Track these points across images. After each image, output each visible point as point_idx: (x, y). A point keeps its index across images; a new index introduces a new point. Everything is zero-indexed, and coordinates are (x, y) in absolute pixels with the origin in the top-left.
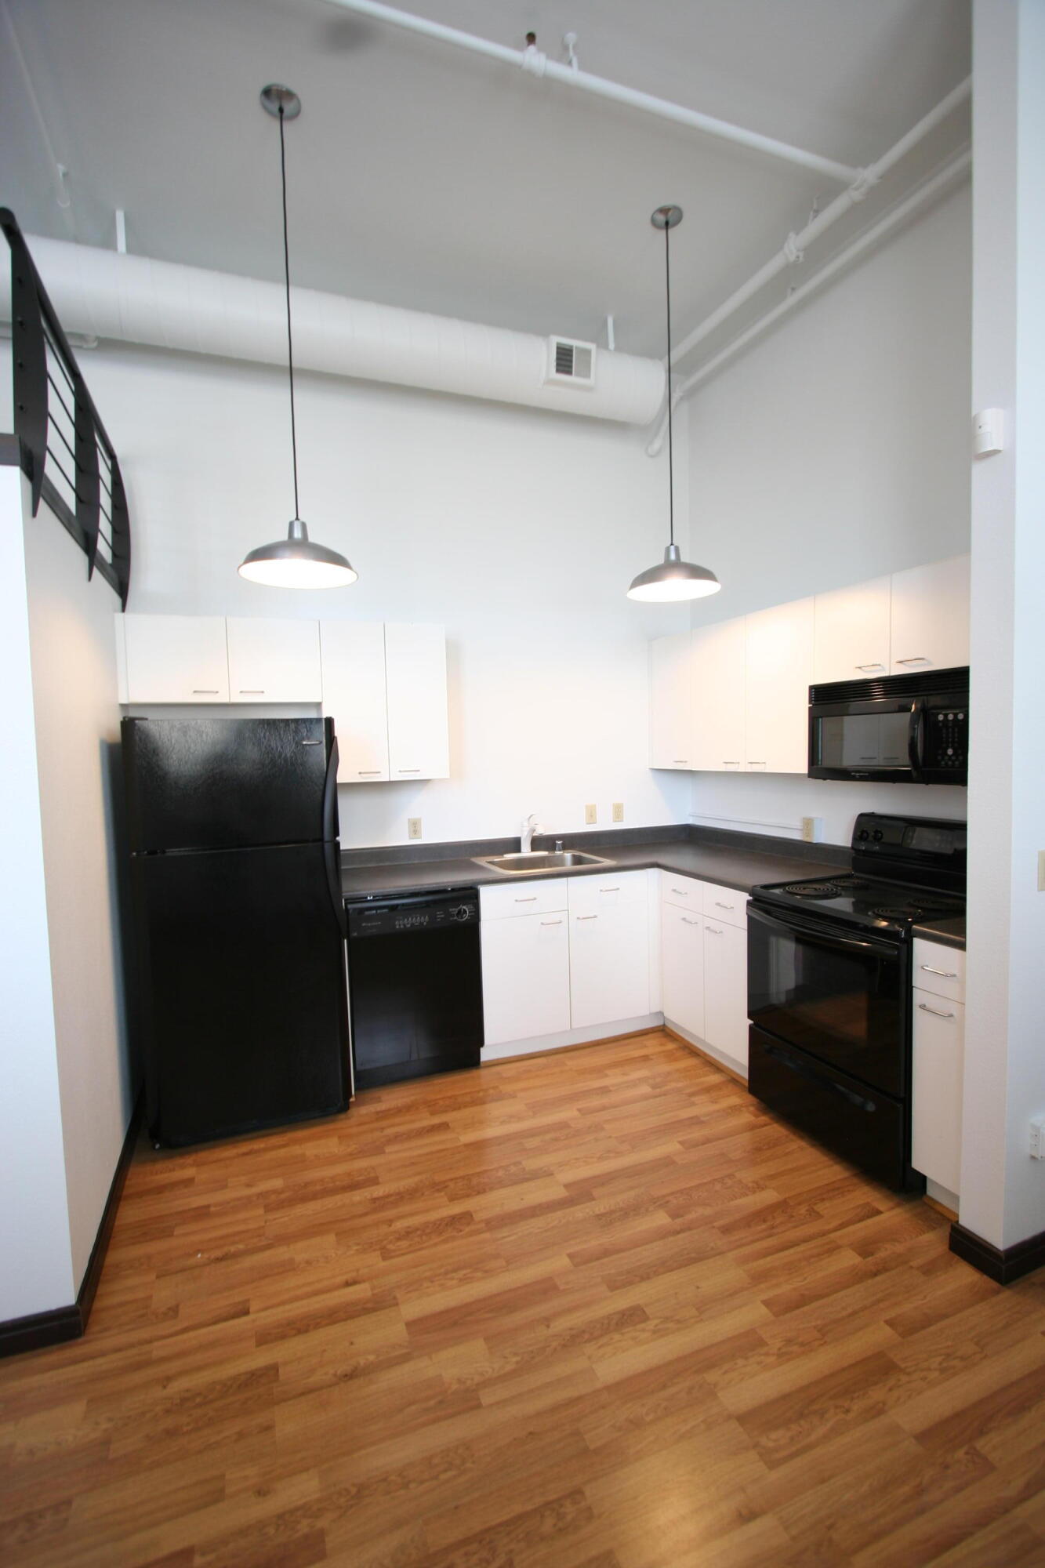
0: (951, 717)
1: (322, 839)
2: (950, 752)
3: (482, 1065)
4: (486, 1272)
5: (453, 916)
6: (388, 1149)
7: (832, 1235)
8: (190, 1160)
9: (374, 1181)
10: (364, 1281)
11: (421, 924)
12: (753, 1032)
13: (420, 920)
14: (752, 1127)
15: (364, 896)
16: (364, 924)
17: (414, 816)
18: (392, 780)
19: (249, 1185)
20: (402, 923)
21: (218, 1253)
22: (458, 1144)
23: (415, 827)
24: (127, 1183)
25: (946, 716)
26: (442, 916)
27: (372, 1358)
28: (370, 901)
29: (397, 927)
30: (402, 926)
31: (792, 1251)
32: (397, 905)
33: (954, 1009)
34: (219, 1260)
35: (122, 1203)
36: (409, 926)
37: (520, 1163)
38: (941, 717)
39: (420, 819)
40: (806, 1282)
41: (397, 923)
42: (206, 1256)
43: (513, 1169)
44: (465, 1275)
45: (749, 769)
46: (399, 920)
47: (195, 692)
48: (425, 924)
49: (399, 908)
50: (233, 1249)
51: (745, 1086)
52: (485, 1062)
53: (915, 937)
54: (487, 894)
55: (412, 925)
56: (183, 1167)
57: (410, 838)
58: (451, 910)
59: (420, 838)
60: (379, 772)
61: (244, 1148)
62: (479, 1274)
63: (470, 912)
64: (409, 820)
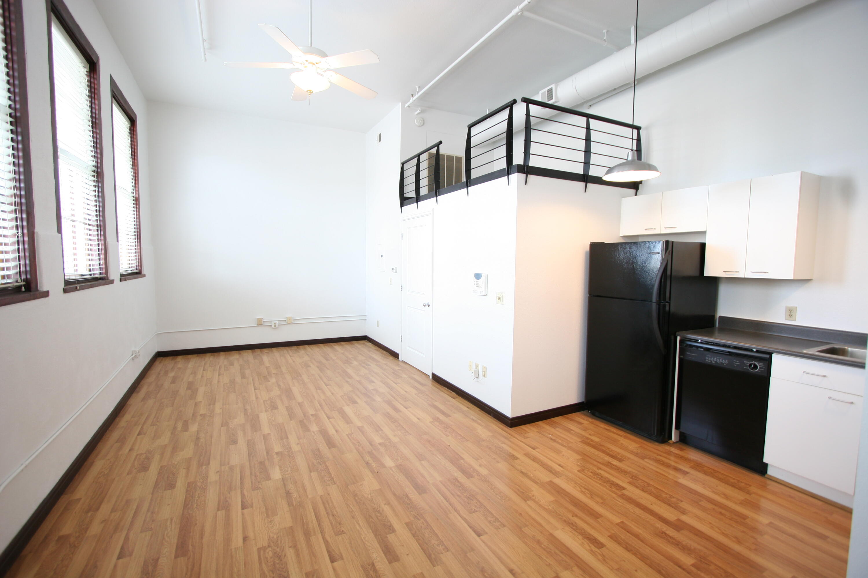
1: (651, 301)
3: (766, 476)
4: (592, 497)
5: (746, 366)
6: (646, 460)
9: (620, 460)
11: (722, 363)
13: (722, 361)
15: (698, 339)
16: (687, 353)
18: (746, 277)
20: (710, 359)
21: (554, 438)
23: (791, 312)
24: (571, 414)
26: (738, 364)
27: (532, 475)
29: (707, 361)
30: (709, 361)
32: (711, 349)
34: (552, 439)
35: (561, 417)
36: (714, 362)
41: (707, 358)
42: (551, 437)
46: (708, 357)
47: (646, 229)
48: (725, 364)
49: (711, 351)
50: (558, 440)
52: (771, 476)
54: (777, 360)
55: (716, 362)
56: (584, 419)
57: (786, 320)
58: (745, 362)
60: (738, 272)
62: (589, 495)
63: (760, 368)
64: (786, 307)
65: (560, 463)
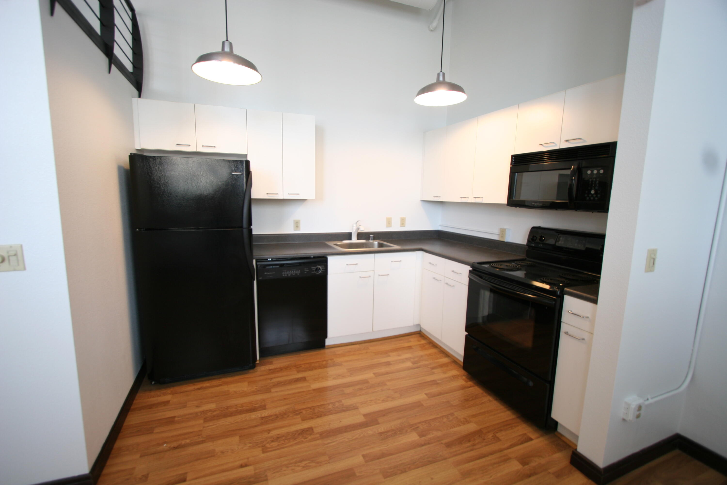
0: (595, 172)
1: (242, 227)
2: (593, 192)
3: (326, 347)
4: (318, 463)
5: (313, 271)
6: (273, 390)
7: (506, 452)
8: (169, 391)
9: (263, 407)
10: (251, 465)
11: (296, 274)
12: (467, 339)
13: (296, 272)
14: (463, 388)
15: (267, 258)
16: (266, 273)
17: (297, 218)
18: (284, 198)
19: (197, 407)
20: (286, 273)
21: (175, 444)
22: (310, 389)
23: (297, 224)
24: (135, 402)
25: (592, 172)
26: (308, 271)
28: (270, 261)
29: (284, 275)
30: (286, 275)
31: (484, 459)
32: (284, 264)
33: (586, 336)
34: (175, 448)
35: (129, 413)
36: (290, 275)
37: (341, 401)
38: (589, 172)
39: (300, 221)
40: (491, 478)
41: (283, 273)
42: (169, 445)
43: (337, 404)
44: (306, 464)
45: (473, 201)
46: (285, 272)
47: (177, 144)
48: (298, 274)
49: (285, 266)
50: (183, 442)
51: (460, 365)
52: (328, 346)
53: (566, 294)
54: (332, 261)
55: (292, 274)
56: (165, 394)
57: (295, 230)
58: (312, 268)
59: (300, 230)
60: (277, 194)
61: (199, 385)
62: (313, 464)
63: (322, 269)
64: (294, 221)
65: (238, 463)
